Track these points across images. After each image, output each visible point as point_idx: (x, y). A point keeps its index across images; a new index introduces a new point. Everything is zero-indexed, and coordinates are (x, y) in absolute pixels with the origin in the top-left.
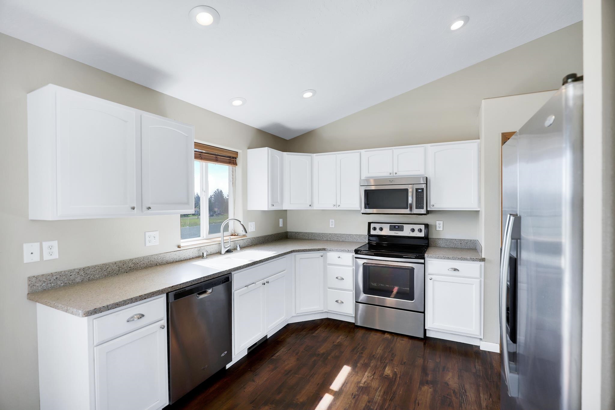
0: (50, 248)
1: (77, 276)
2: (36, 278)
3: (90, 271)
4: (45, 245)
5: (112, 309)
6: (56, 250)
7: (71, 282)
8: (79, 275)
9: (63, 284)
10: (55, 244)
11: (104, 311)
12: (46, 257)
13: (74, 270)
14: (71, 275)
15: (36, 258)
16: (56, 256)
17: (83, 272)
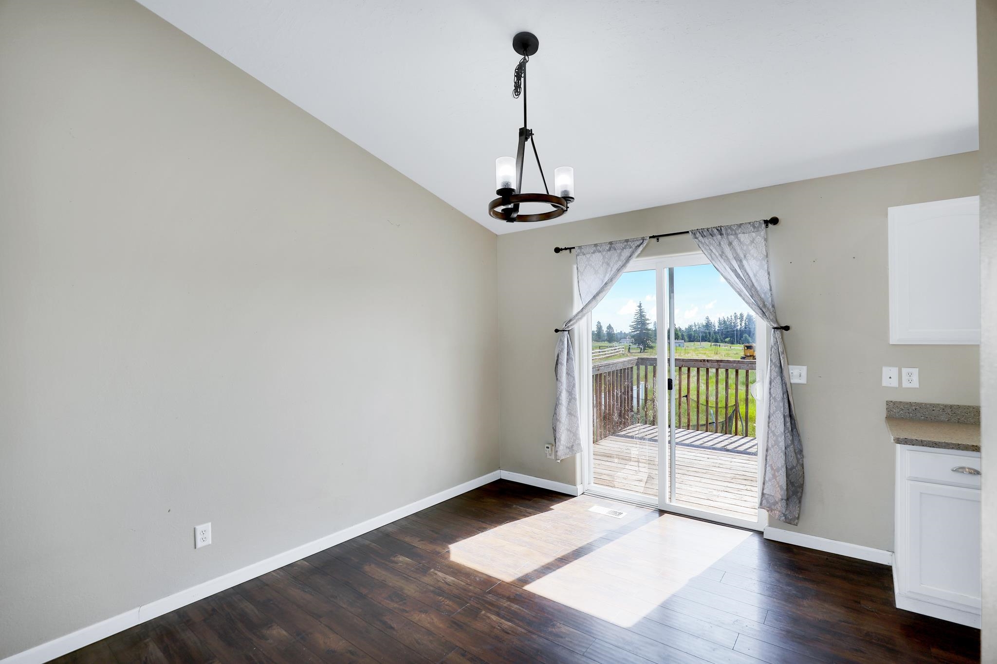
0: (910, 375)
1: (941, 413)
2: (895, 403)
3: (959, 411)
4: (905, 371)
5: (928, 446)
6: (915, 378)
7: (933, 418)
8: (944, 412)
9: (923, 418)
10: (915, 371)
11: (917, 445)
12: (905, 384)
13: (939, 405)
14: (933, 410)
15: (894, 383)
16: (915, 384)
17: (950, 410)
